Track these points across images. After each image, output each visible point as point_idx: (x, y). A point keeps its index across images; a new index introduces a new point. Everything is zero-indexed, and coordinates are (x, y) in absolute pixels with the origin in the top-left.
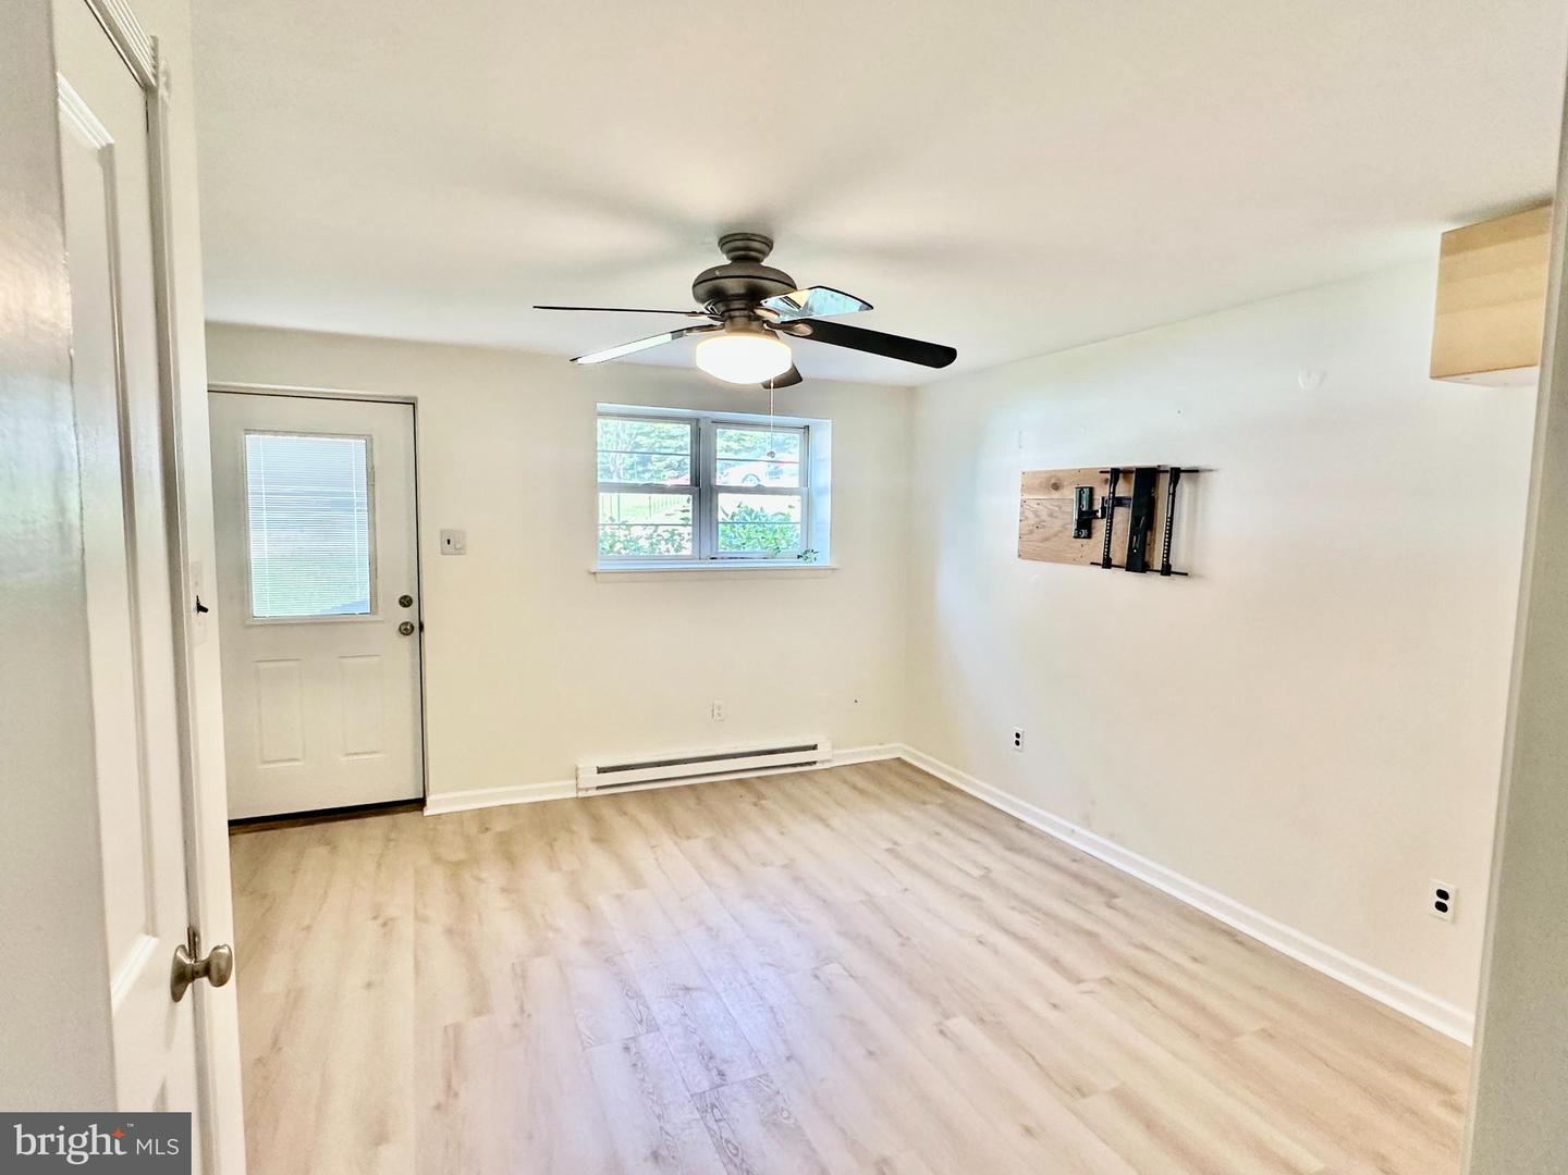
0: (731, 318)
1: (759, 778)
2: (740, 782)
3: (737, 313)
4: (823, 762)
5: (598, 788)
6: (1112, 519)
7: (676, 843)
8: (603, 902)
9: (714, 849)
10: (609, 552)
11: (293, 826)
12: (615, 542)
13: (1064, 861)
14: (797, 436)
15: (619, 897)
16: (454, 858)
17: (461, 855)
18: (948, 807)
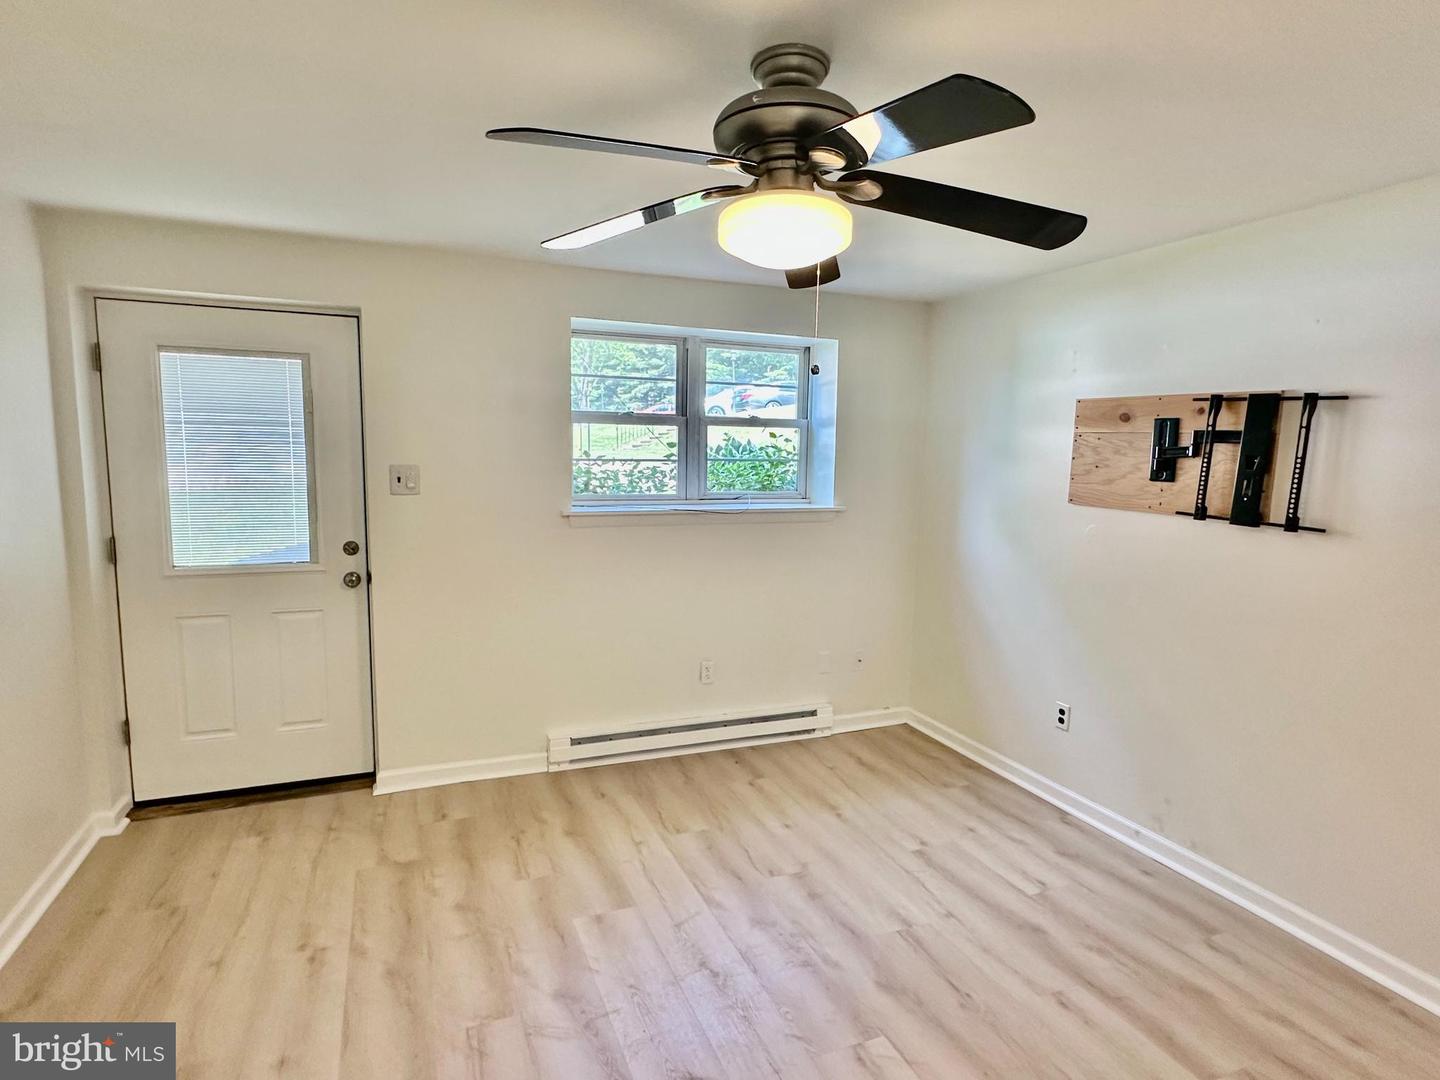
0: (770, 172)
1: (752, 748)
2: (731, 752)
3: (779, 164)
4: (822, 729)
5: (572, 762)
6: (1209, 459)
7: (664, 839)
8: (581, 928)
9: (710, 848)
10: (582, 491)
11: (223, 808)
12: (590, 479)
13: (1132, 873)
14: (796, 356)
15: (599, 919)
16: (402, 858)
17: (413, 854)
18: (971, 789)
